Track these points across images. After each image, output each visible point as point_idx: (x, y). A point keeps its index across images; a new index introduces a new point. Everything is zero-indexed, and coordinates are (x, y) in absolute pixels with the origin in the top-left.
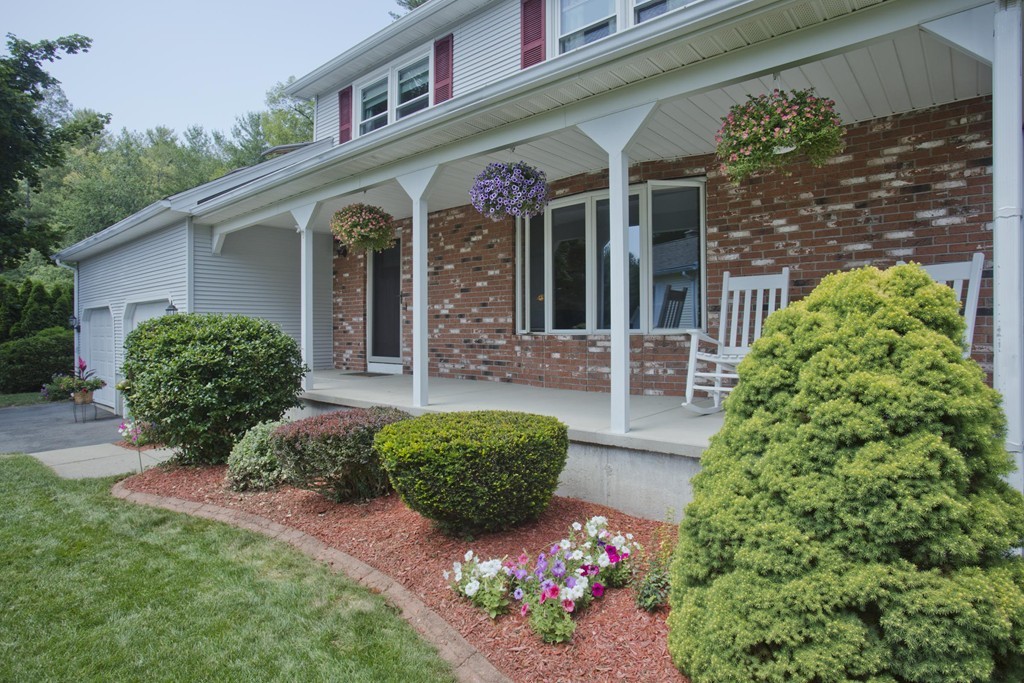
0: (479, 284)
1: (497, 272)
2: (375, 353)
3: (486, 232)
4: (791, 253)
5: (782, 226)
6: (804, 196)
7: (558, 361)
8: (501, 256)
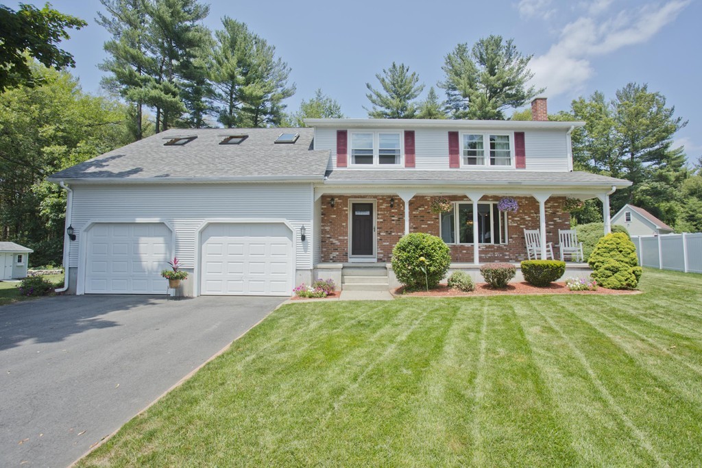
0: (423, 226)
1: (432, 222)
2: (353, 253)
3: (426, 207)
4: (529, 225)
5: (527, 218)
6: (532, 211)
7: (466, 253)
8: (434, 217)
